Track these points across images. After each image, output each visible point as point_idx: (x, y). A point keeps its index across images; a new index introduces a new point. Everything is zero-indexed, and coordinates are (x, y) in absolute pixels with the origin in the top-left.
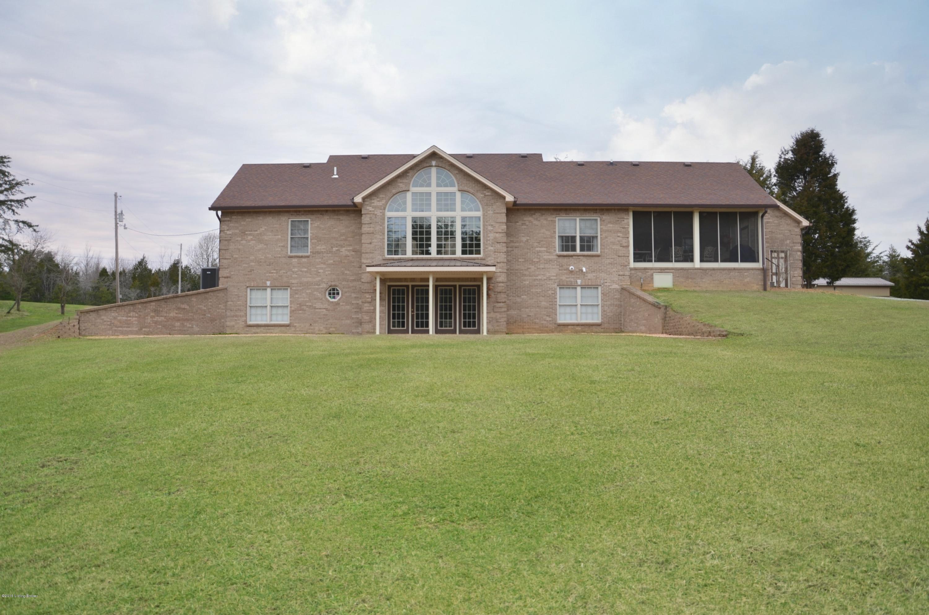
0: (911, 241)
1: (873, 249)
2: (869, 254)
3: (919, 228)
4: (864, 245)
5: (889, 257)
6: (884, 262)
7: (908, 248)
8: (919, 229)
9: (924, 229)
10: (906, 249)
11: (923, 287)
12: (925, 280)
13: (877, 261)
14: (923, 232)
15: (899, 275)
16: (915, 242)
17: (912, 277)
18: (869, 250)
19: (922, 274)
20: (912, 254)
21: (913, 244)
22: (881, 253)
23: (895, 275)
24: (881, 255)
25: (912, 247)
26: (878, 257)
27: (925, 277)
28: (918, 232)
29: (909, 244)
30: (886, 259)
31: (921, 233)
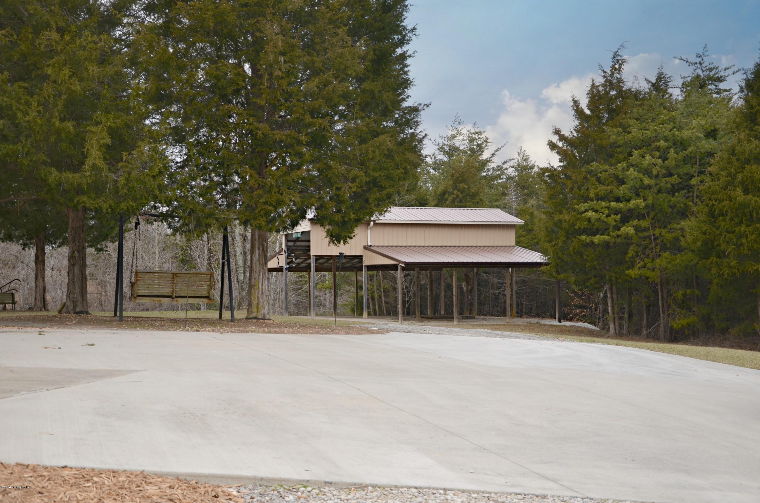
0: (557, 132)
1: (493, 155)
2: (485, 163)
3: (575, 101)
4: (478, 145)
5: (517, 170)
6: (509, 178)
7: (552, 146)
8: (576, 103)
9: (584, 103)
10: (548, 148)
11: (584, 237)
12: (589, 220)
13: (499, 177)
14: (582, 110)
15: (532, 202)
16: (566, 133)
17: (561, 213)
18: (485, 156)
19: (583, 207)
20: (560, 161)
21: (562, 138)
22: (505, 163)
23: (525, 202)
24: (505, 166)
25: (560, 144)
26: (500, 168)
27: (590, 214)
28: (573, 112)
29: (555, 139)
30: (511, 172)
31: (579, 112)
